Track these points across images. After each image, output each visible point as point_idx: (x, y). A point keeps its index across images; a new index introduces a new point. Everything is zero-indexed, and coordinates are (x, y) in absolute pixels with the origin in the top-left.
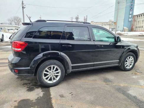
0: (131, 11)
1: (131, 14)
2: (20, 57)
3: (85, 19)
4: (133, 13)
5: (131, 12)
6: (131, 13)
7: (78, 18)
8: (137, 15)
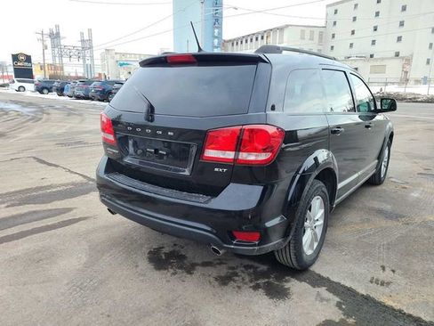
0: (217, 28)
1: (216, 37)
2: (258, 183)
3: (83, 41)
4: (220, 34)
5: (216, 31)
6: (216, 34)
7: (58, 34)
8: (230, 41)
